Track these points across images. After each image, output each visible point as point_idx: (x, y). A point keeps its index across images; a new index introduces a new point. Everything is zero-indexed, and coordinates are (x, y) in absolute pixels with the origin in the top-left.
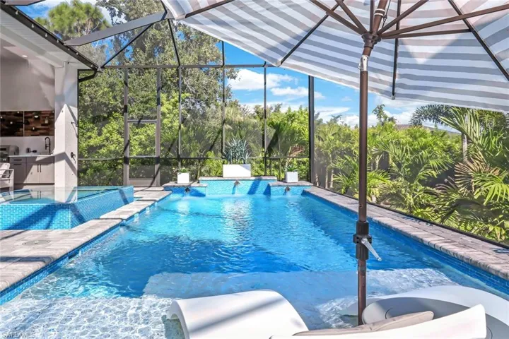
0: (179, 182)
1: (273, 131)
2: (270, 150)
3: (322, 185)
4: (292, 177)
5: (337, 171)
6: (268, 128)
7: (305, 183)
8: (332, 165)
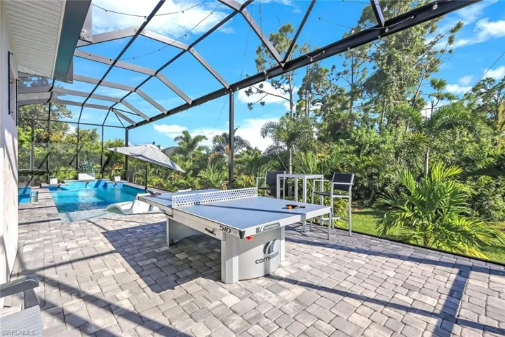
0: (51, 183)
1: (107, 158)
2: (105, 166)
3: (131, 181)
4: (118, 179)
5: (138, 176)
6: (104, 156)
7: (123, 181)
8: (136, 173)
